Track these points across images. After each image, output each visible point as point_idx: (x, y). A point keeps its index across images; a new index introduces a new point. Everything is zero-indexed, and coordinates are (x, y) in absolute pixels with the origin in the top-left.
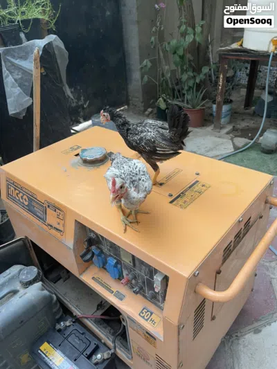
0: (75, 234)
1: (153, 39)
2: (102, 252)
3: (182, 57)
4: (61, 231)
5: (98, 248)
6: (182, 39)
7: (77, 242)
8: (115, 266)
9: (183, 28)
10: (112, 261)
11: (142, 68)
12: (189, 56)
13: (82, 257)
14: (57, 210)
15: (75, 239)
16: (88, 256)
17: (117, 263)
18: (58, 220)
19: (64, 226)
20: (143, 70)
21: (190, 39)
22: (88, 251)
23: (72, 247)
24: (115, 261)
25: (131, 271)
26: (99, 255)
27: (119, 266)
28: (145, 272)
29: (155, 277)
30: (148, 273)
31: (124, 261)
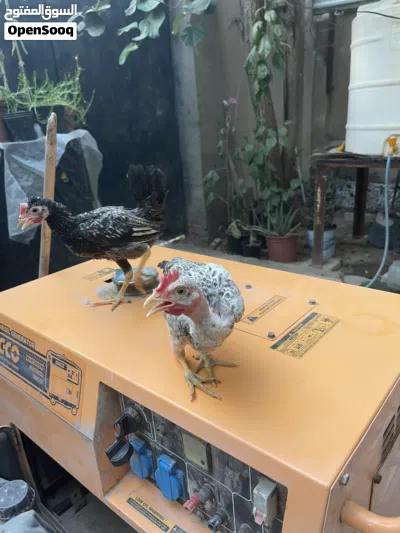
0: (99, 411)
1: (221, 143)
2: (147, 446)
3: (261, 167)
4: (74, 406)
5: (141, 437)
6: (261, 144)
7: (101, 427)
8: (173, 473)
9: (262, 129)
10: (166, 463)
11: (206, 182)
12: (271, 166)
13: (110, 455)
14: (69, 367)
15: (98, 419)
16: (122, 454)
17: (176, 467)
18: (70, 385)
19: (79, 394)
20: (208, 185)
21: (271, 143)
22: (122, 442)
23: (92, 437)
24: (173, 462)
25: (204, 482)
26: (142, 453)
27: (180, 473)
28: (232, 482)
29: (255, 491)
30: (238, 485)
31: (189, 461)
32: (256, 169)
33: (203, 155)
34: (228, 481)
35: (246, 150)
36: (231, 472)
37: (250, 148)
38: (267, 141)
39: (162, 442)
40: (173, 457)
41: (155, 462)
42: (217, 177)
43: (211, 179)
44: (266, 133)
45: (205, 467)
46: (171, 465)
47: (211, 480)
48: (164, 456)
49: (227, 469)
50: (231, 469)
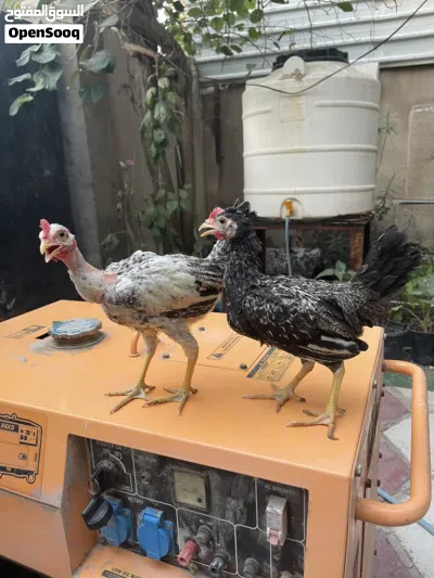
3: (163, 231)
4: (29, 473)
6: (162, 208)
7: (70, 490)
8: (161, 525)
11: (104, 246)
13: (87, 517)
18: (23, 449)
19: (38, 457)
21: (173, 206)
23: (58, 503)
24: (159, 514)
27: (169, 523)
28: (235, 514)
29: (268, 509)
30: (242, 513)
31: (182, 504)
32: (158, 233)
33: (98, 219)
34: (230, 514)
35: (147, 213)
36: (233, 502)
37: (151, 210)
38: (168, 204)
39: (146, 493)
40: (159, 507)
41: (134, 520)
42: (116, 241)
43: (110, 243)
44: (166, 196)
45: (203, 505)
46: (159, 516)
47: (209, 519)
48: (148, 510)
49: (229, 499)
50: (233, 498)
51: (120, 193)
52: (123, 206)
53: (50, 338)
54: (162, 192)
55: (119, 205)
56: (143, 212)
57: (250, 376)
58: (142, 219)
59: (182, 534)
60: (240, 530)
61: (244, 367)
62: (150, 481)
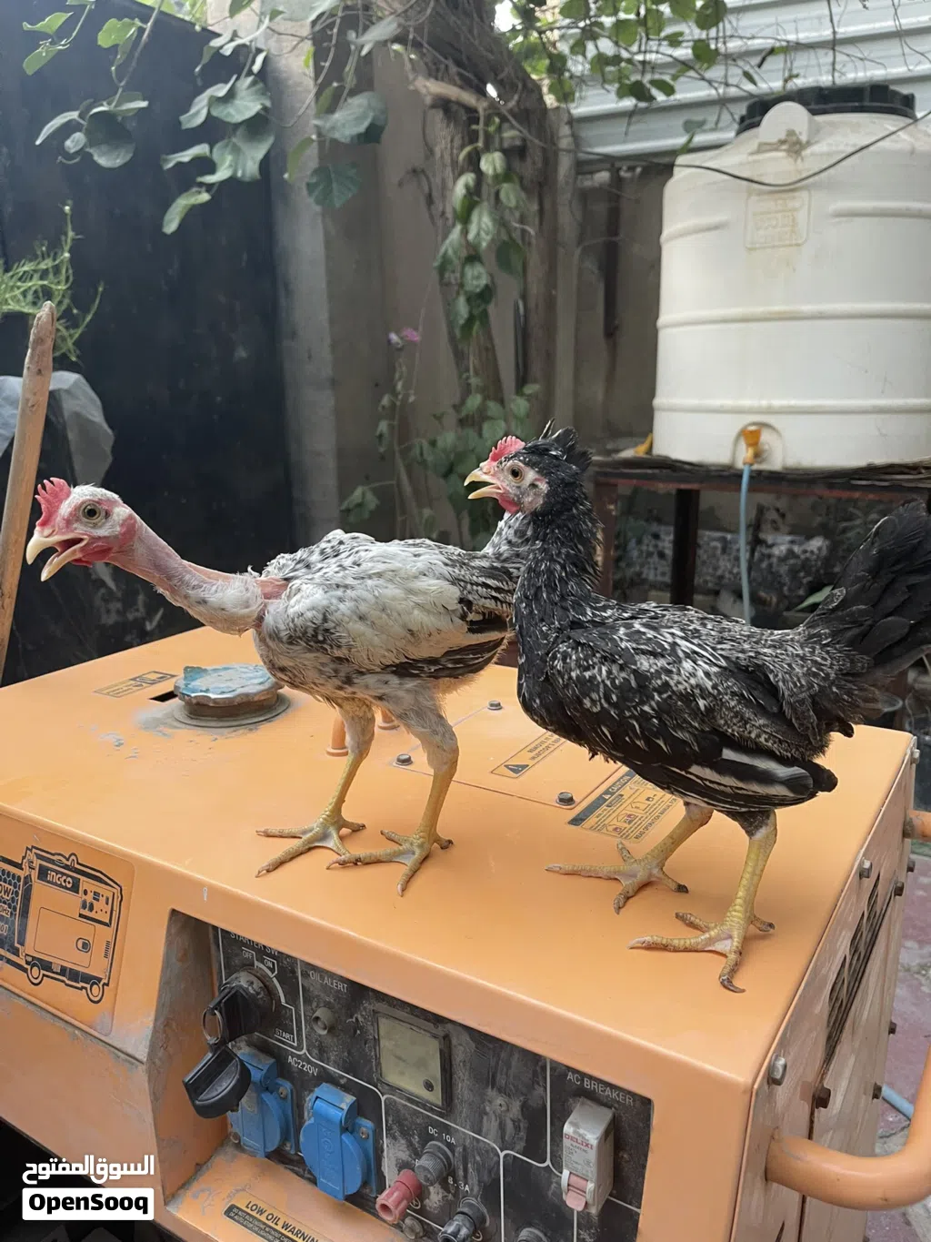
2: (281, 1068)
5: (265, 1049)
6: (471, 433)
7: (169, 1025)
8: (348, 1127)
10: (331, 1103)
11: (348, 511)
13: (194, 1088)
16: (224, 1085)
17: (357, 1110)
20: (352, 519)
22: (223, 1059)
23: (142, 1052)
24: (349, 1099)
26: (267, 1087)
27: (366, 1125)
28: (502, 1127)
29: (568, 1129)
30: (517, 1128)
31: (393, 1089)
32: (460, 488)
33: (341, 454)
34: (491, 1125)
35: (440, 443)
36: (500, 1100)
37: (448, 438)
38: (486, 426)
39: (322, 1052)
40: (347, 1088)
41: (299, 1107)
42: (372, 502)
43: (360, 505)
45: (435, 1097)
46: (345, 1107)
47: (447, 1129)
48: (324, 1090)
49: (491, 1093)
50: (500, 1091)
51: (386, 401)
52: (391, 427)
53: (175, 703)
54: (475, 401)
55: (383, 426)
56: (433, 443)
57: (576, 821)
58: (430, 458)
59: (393, 1152)
60: (512, 1164)
61: (567, 801)
62: (331, 1029)
